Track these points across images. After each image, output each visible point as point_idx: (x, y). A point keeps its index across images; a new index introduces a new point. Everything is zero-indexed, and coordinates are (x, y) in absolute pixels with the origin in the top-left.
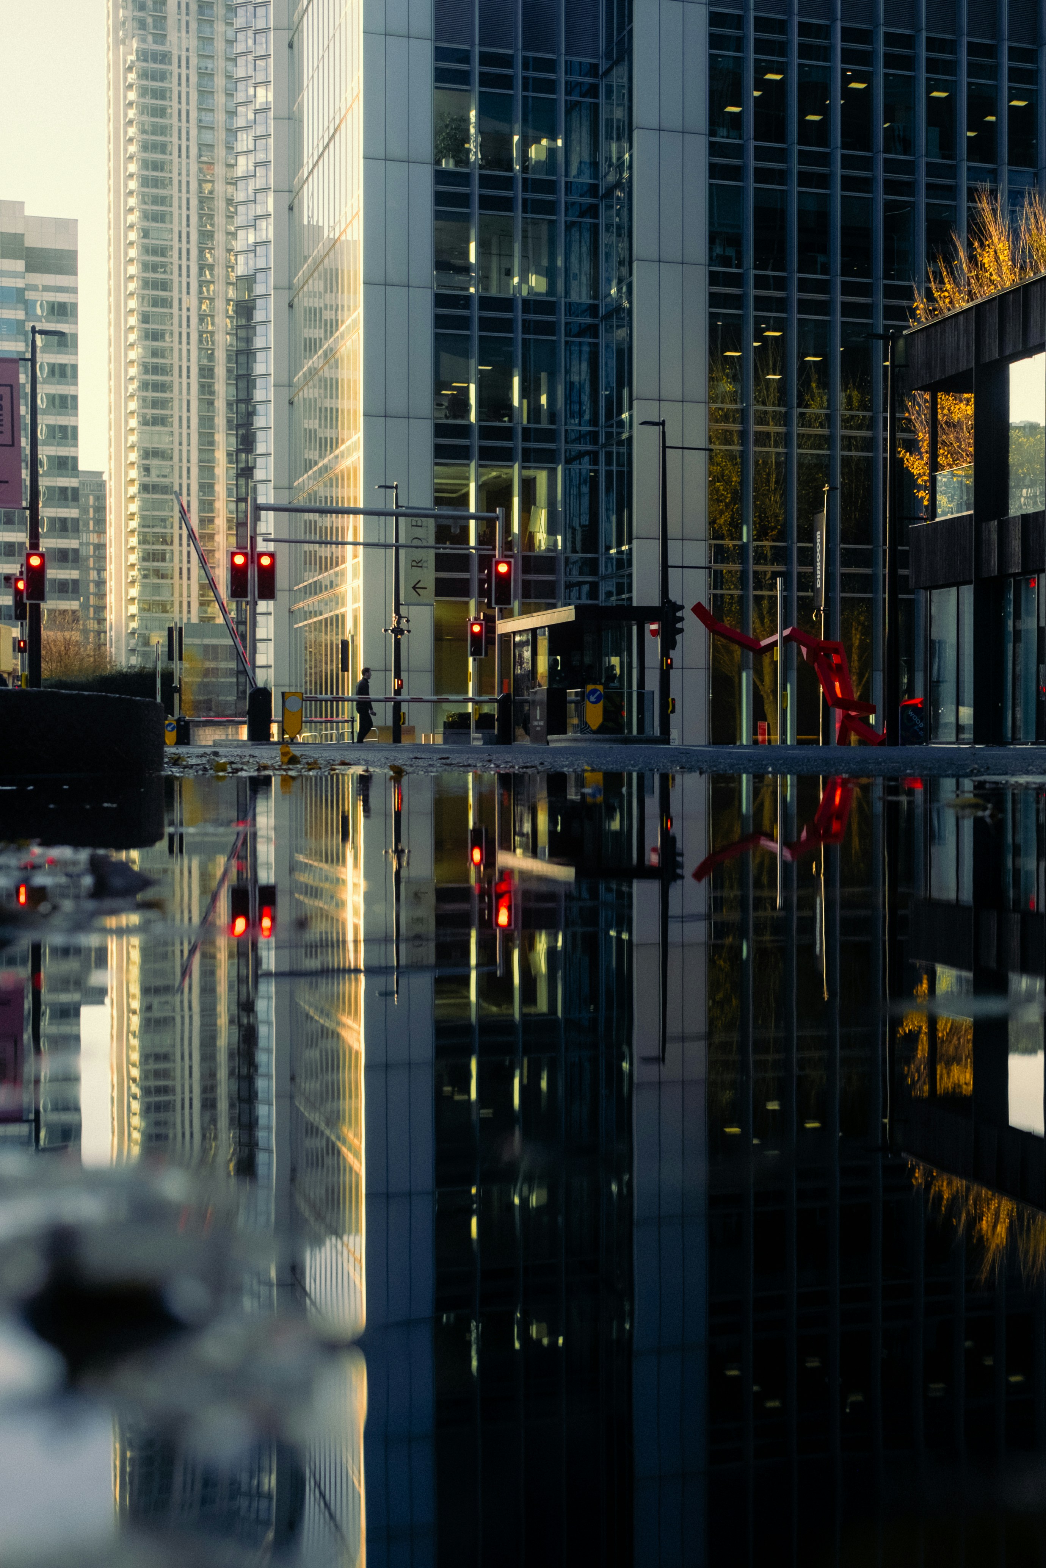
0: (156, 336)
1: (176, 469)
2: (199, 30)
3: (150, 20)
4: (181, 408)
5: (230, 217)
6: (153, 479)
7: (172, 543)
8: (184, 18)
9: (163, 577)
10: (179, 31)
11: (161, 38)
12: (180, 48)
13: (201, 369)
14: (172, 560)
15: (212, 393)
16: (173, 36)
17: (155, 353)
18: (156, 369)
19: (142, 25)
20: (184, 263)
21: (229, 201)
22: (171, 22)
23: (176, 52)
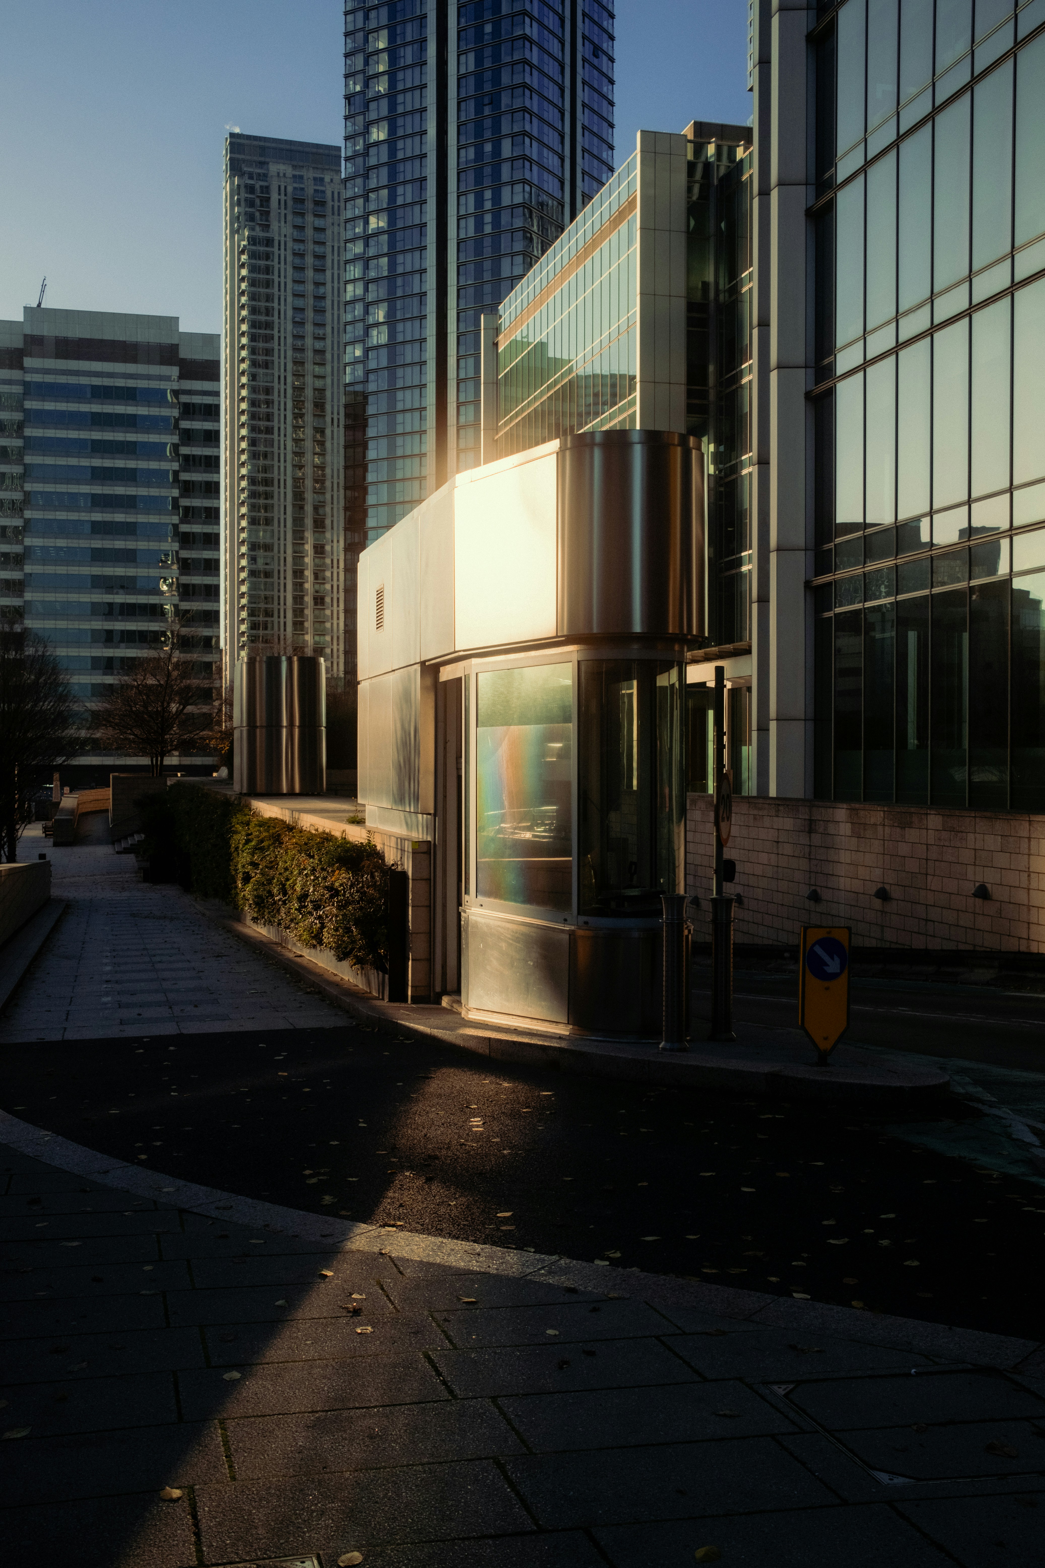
0: (261, 456)
1: (276, 558)
2: (294, 221)
3: (258, 214)
4: (279, 511)
6: (259, 566)
7: (272, 616)
8: (283, 212)
10: (279, 221)
11: (266, 227)
12: (280, 235)
16: (274, 225)
17: (260, 470)
18: (261, 482)
19: (251, 218)
20: (282, 404)
22: (273, 215)
23: (276, 238)
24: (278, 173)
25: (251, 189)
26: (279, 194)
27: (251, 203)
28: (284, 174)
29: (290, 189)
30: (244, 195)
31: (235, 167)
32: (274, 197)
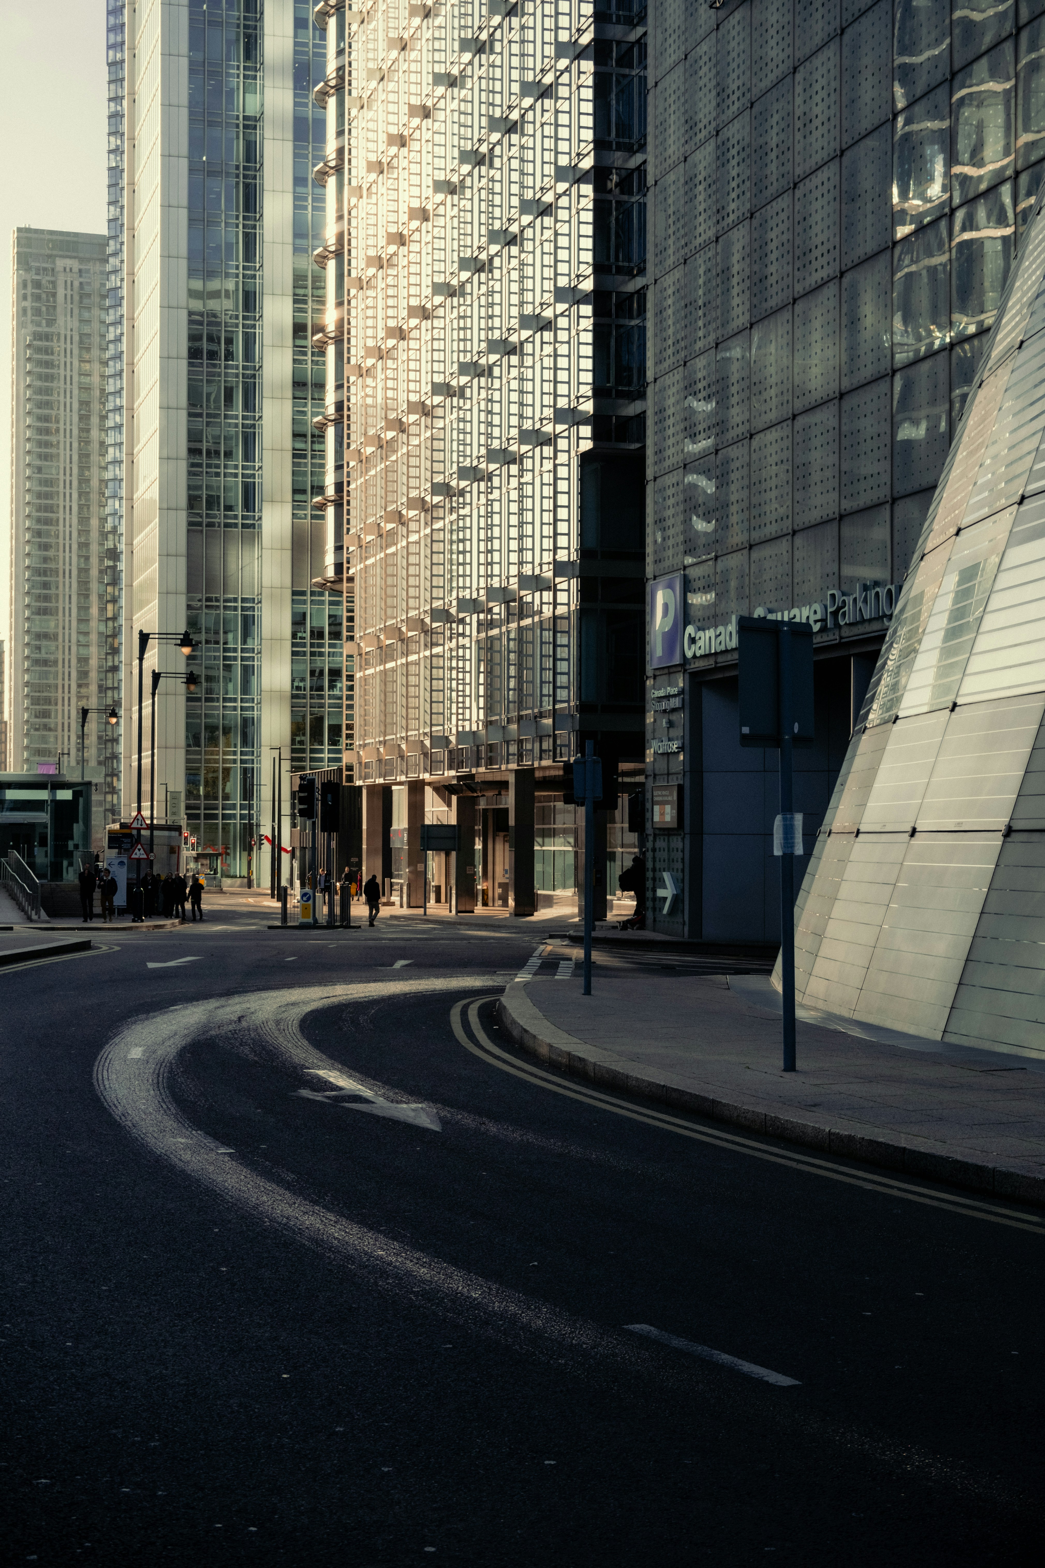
0: (46, 547)
1: (60, 647)
2: (80, 315)
3: (44, 309)
4: (64, 601)
5: (103, 455)
6: (43, 655)
7: (56, 704)
8: (69, 306)
9: (50, 730)
10: (66, 316)
11: (51, 322)
12: (66, 329)
13: (80, 570)
14: (56, 717)
15: (88, 589)
16: (61, 321)
17: (45, 560)
18: (44, 572)
19: (37, 312)
20: (68, 491)
21: (102, 443)
22: (59, 310)
23: (63, 332)
24: (65, 269)
25: (37, 284)
26: (66, 289)
27: (37, 298)
28: (71, 270)
29: (76, 284)
30: (30, 290)
31: (23, 260)
32: (61, 292)
